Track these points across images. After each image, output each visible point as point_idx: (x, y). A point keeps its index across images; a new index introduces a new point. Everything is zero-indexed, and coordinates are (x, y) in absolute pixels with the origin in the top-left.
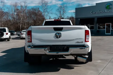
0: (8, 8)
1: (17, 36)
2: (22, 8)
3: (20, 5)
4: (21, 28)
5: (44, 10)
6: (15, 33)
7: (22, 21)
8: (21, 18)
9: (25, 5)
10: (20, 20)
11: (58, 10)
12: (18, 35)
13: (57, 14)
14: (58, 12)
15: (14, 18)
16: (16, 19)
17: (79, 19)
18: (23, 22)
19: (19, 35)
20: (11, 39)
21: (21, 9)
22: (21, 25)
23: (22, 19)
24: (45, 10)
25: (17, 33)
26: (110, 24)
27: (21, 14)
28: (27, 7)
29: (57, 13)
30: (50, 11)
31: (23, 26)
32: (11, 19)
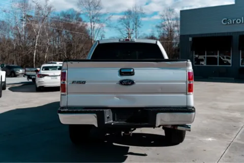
0: (5, 11)
1: (25, 79)
2: (40, 12)
3: (34, 5)
4: (36, 58)
5: (91, 17)
6: (21, 71)
7: (38, 43)
8: (37, 34)
9: (47, 6)
10: (33, 40)
11: (123, 20)
12: (29, 77)
13: (119, 29)
14: (122, 24)
15: (19, 36)
16: (25, 38)
17: (190, 39)
18: (40, 44)
19: (31, 78)
20: (7, 88)
21: (37, 14)
22: (35, 51)
23: (39, 37)
24: (93, 18)
25: (26, 71)
27: (37, 26)
28: (52, 9)
29: (120, 26)
30: (107, 20)
31: (41, 55)
32: (11, 37)
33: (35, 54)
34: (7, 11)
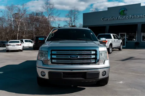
0: (2, 12)
5: (49, 15)
8: (19, 24)
15: (10, 25)
26: (125, 34)
28: (26, 11)
30: (57, 16)
33: (18, 35)
34: (3, 12)
